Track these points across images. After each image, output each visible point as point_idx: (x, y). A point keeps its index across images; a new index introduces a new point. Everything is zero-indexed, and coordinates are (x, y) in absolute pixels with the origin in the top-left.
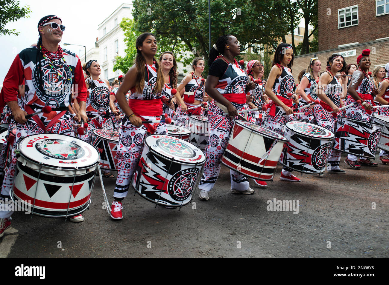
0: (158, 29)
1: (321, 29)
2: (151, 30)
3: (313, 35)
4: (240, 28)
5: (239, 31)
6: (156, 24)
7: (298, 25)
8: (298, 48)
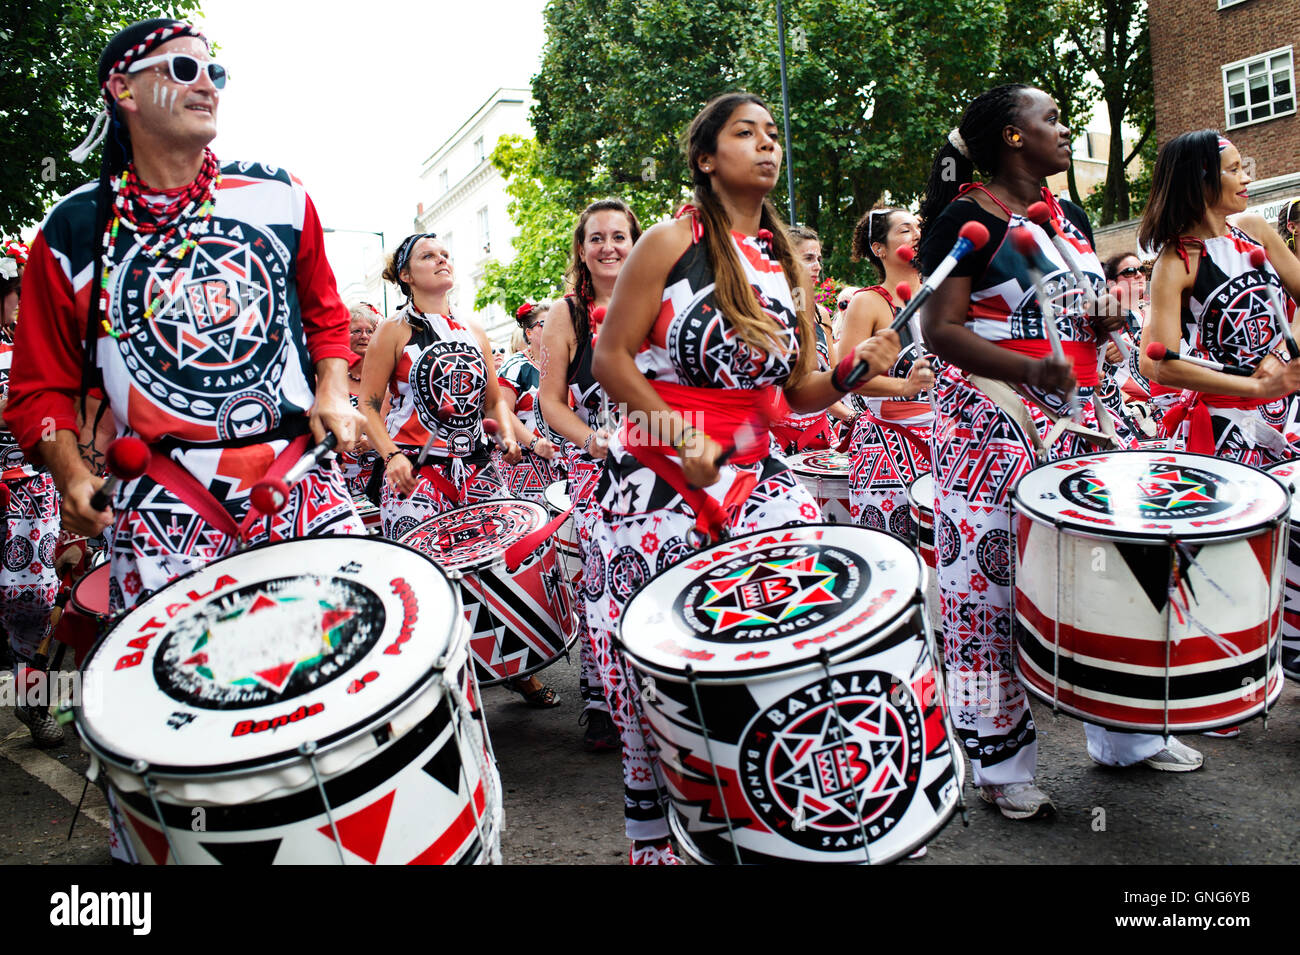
0: (617, 165)
1: (1166, 136)
2: (594, 169)
3: (1138, 156)
4: (889, 147)
5: (887, 156)
6: (609, 150)
7: (1085, 126)
8: (1090, 204)
